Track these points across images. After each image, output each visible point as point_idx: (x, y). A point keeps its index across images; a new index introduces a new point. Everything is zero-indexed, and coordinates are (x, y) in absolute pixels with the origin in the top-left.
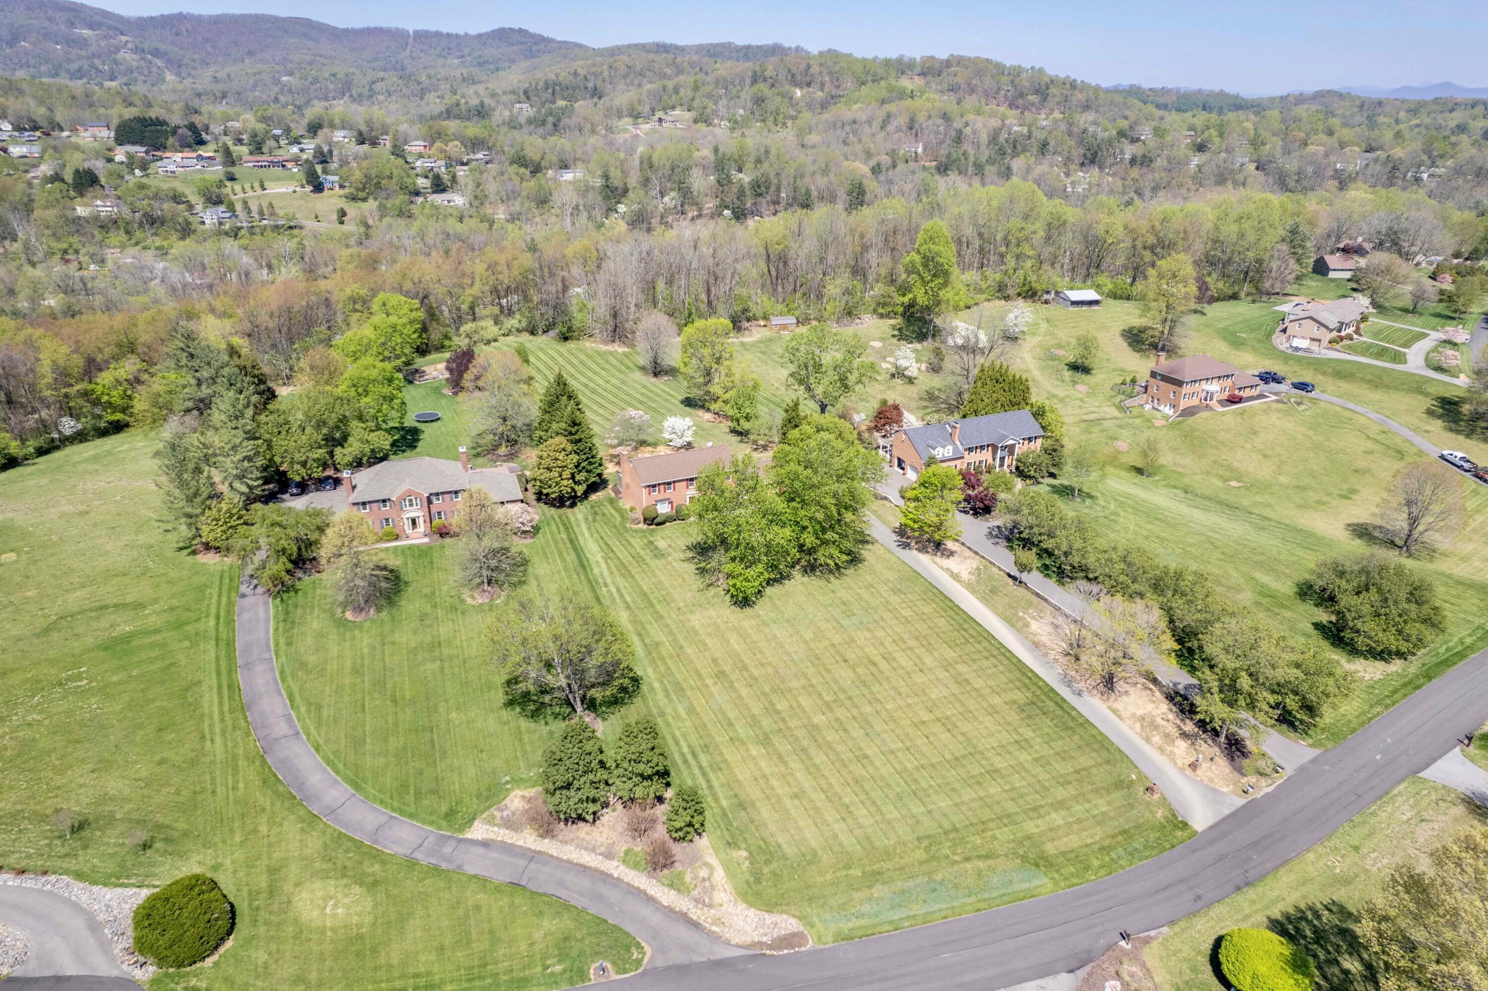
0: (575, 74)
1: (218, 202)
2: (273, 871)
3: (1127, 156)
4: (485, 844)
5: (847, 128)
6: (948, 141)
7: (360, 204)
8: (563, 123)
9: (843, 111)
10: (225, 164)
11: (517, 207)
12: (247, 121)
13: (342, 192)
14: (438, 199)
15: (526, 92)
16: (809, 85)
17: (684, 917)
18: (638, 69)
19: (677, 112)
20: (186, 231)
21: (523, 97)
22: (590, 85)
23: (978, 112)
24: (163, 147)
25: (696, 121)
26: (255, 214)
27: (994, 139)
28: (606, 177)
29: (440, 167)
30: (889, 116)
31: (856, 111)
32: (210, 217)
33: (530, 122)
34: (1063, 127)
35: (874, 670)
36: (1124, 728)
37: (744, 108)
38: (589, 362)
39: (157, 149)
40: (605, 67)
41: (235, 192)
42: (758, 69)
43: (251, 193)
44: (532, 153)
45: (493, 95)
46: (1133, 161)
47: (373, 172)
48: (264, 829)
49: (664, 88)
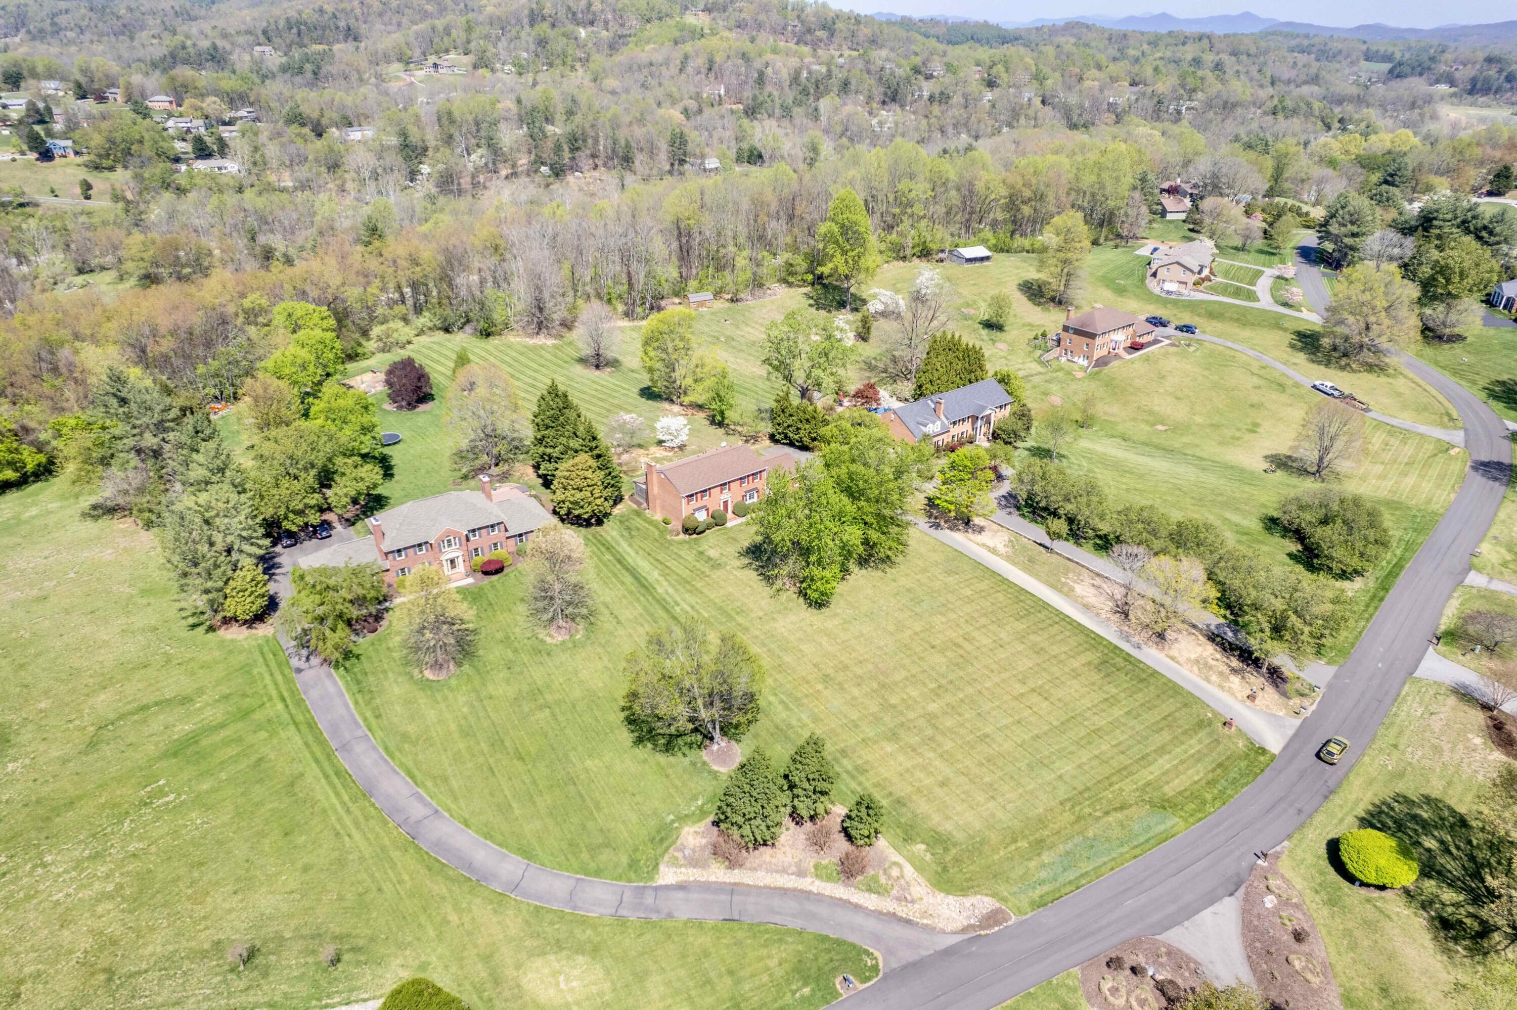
0: (321, 11)
3: (926, 94)
4: (681, 887)
5: (645, 71)
6: (751, 82)
7: (106, 174)
8: (324, 71)
9: (635, 53)
11: (303, 172)
13: (80, 160)
14: (201, 165)
16: (592, 23)
17: (893, 916)
19: (452, 56)
21: (262, 39)
22: (342, 24)
23: (774, 51)
25: (475, 67)
27: (795, 79)
28: (404, 134)
29: (199, 127)
30: (686, 57)
31: (647, 52)
33: (284, 69)
34: (860, 64)
35: (961, 652)
36: (1185, 671)
37: (527, 51)
38: (521, 358)
42: (534, 6)
44: (310, 111)
45: (225, 36)
46: (931, 98)
47: (118, 136)
49: (433, 29)
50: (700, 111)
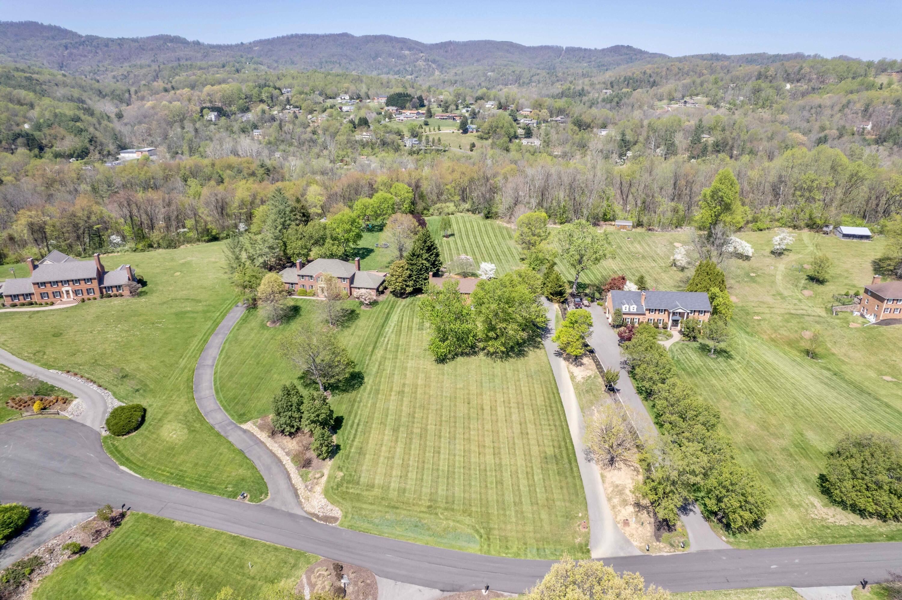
0: (645, 73)
1: (415, 137)
2: (166, 413)
4: (245, 431)
5: (813, 111)
7: (484, 141)
8: (623, 101)
9: (815, 99)
10: (426, 117)
11: (567, 148)
12: (446, 95)
13: (477, 134)
14: (525, 141)
15: (611, 83)
16: (798, 81)
17: (296, 492)
18: (685, 70)
19: (698, 98)
20: (397, 149)
21: (609, 86)
22: (652, 80)
24: (403, 108)
25: (708, 103)
26: (431, 143)
28: (623, 135)
29: (533, 123)
30: (849, 102)
31: (826, 98)
32: (409, 142)
36: (601, 488)
37: (744, 96)
39: (402, 109)
40: (664, 69)
41: (427, 131)
43: (433, 132)
44: (587, 119)
45: (592, 85)
47: (496, 124)
48: (174, 397)
49: (694, 83)
50: (840, 137)
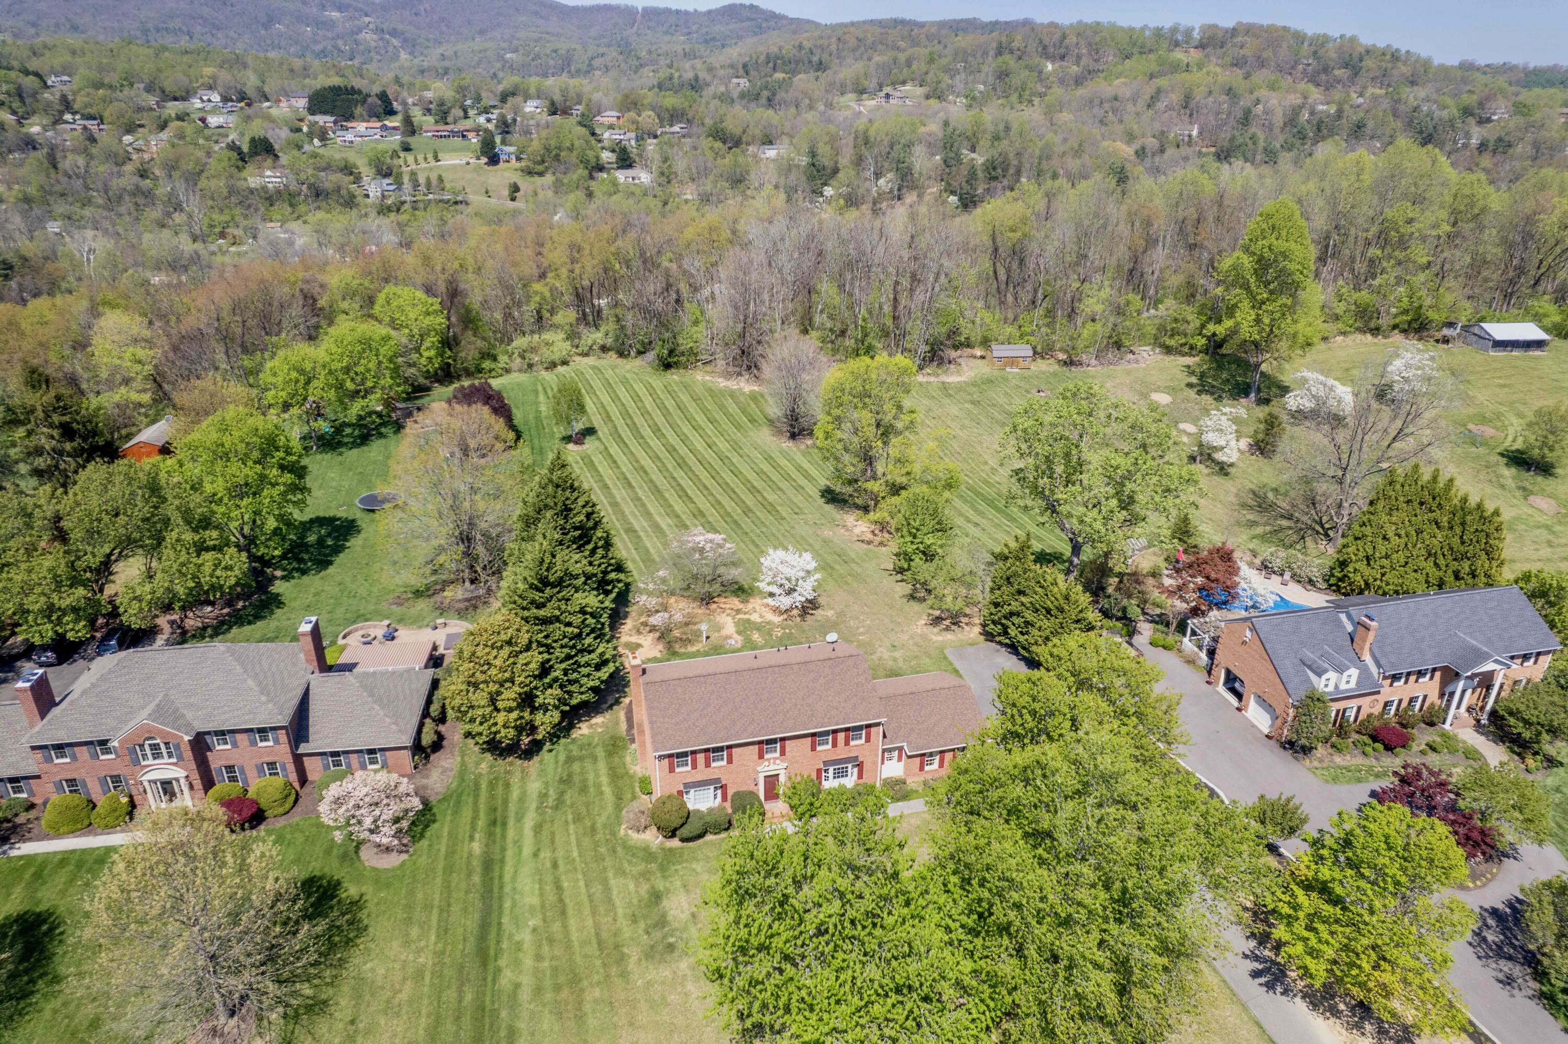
0: (800, 47)
1: (387, 175)
3: (1474, 141)
5: (1106, 106)
6: (1232, 122)
7: (537, 179)
8: (778, 97)
9: (1101, 87)
10: (404, 134)
11: (708, 186)
12: (439, 89)
13: (518, 165)
14: (621, 176)
15: (745, 66)
16: (1062, 58)
18: (869, 42)
19: (907, 87)
20: (350, 202)
21: (741, 72)
22: (815, 59)
23: (1272, 87)
24: (350, 117)
25: (928, 97)
26: (422, 188)
27: (1291, 121)
28: (813, 154)
29: (629, 139)
30: (1159, 91)
31: (1119, 86)
32: (374, 188)
33: (743, 96)
34: (1386, 104)
37: (984, 83)
39: (347, 119)
40: (834, 40)
41: (408, 163)
42: (1004, 39)
43: (424, 165)
44: (732, 126)
45: (710, 70)
46: (1483, 147)
47: (553, 143)
49: (895, 60)
50: (1162, 151)
